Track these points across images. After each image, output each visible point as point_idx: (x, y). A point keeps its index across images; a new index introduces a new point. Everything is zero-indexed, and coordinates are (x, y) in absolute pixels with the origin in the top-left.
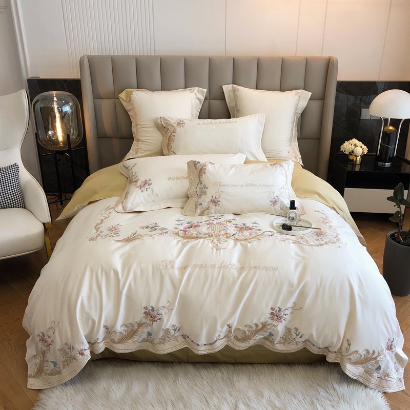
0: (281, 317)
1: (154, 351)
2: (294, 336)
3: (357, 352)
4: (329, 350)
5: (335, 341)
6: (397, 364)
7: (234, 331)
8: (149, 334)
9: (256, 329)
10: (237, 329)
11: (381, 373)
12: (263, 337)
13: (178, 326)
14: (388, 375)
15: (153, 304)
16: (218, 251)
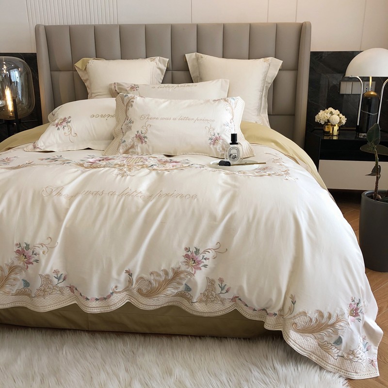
0: (199, 263)
1: (32, 309)
2: (219, 290)
3: (305, 314)
4: (267, 312)
5: (274, 297)
6: (367, 340)
7: (137, 281)
8: (27, 284)
9: (165, 279)
10: (140, 279)
11: (342, 349)
12: (176, 291)
13: (62, 272)
14: (352, 353)
15: (28, 240)
16: (123, 178)
